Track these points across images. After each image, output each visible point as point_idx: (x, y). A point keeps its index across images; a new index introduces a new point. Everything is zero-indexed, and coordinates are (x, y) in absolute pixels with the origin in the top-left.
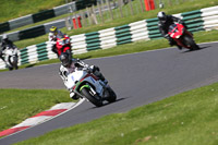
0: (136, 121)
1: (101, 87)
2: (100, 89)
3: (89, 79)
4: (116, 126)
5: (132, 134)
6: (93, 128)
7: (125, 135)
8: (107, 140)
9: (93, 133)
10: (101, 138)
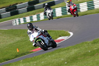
0: (96, 45)
1: (48, 41)
2: (47, 42)
3: (41, 37)
4: (87, 47)
5: (94, 51)
6: (76, 48)
7: (91, 52)
8: (82, 53)
9: (76, 50)
10: (80, 53)
